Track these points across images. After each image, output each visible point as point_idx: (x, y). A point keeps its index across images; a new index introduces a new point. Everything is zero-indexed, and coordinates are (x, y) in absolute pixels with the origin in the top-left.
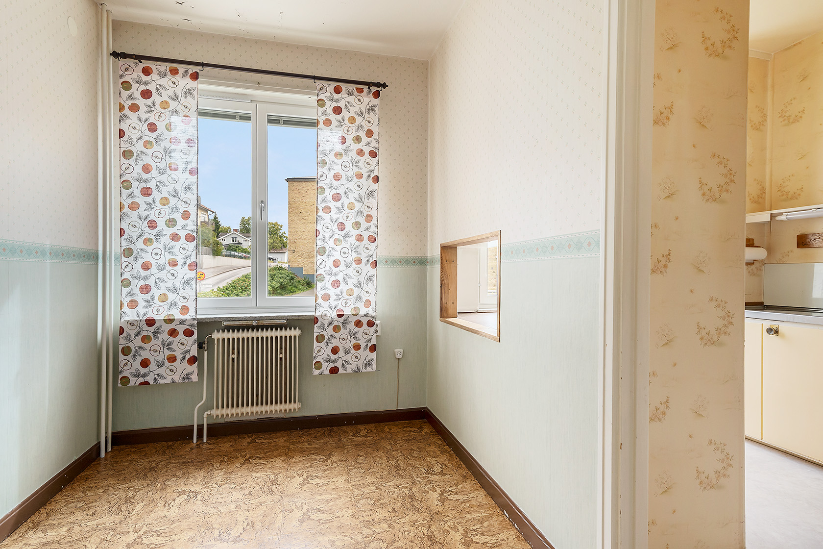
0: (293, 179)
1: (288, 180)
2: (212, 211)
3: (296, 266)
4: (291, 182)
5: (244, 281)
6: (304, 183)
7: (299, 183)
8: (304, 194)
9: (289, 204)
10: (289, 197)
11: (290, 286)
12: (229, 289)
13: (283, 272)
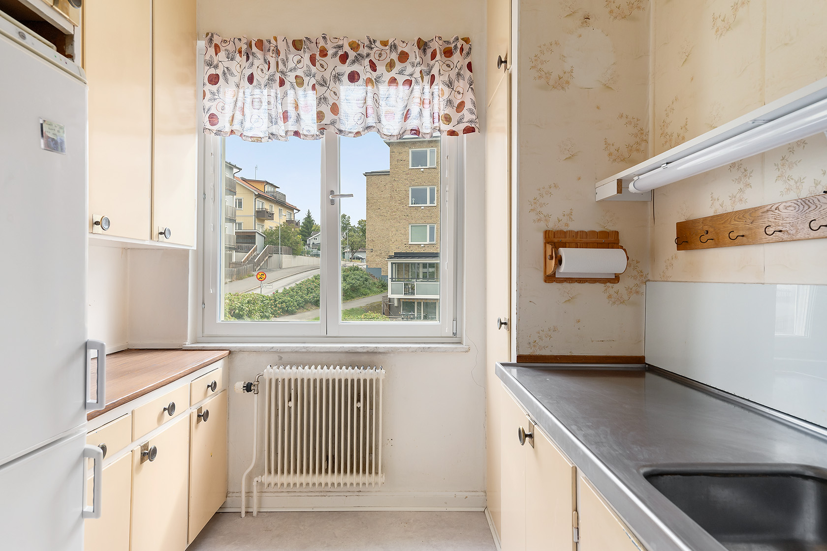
0: (372, 172)
1: (366, 174)
2: (297, 210)
3: (374, 266)
4: (369, 176)
5: (313, 282)
6: (383, 177)
7: (377, 177)
8: (383, 189)
9: (367, 199)
10: (367, 192)
11: (363, 288)
12: (294, 291)
13: (358, 272)
